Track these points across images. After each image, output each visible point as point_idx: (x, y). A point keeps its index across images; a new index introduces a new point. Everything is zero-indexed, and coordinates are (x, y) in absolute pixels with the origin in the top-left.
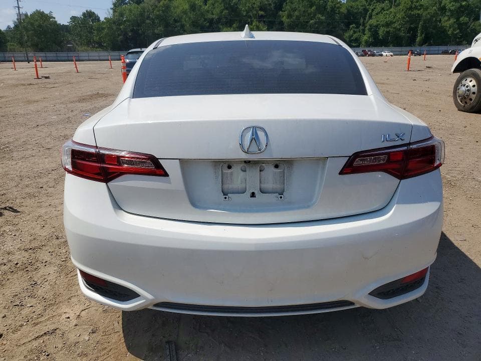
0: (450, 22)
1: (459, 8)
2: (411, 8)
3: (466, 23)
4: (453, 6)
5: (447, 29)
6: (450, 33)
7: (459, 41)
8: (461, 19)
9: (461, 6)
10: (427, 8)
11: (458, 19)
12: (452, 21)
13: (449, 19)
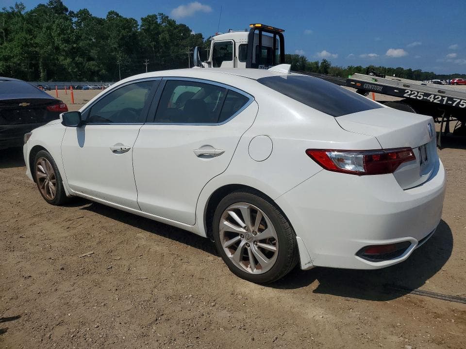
0: (68, 61)
1: (72, 49)
2: (26, 45)
3: (81, 63)
4: (66, 47)
5: (67, 67)
6: (70, 70)
7: (80, 78)
8: (77, 59)
9: (74, 48)
10: (42, 47)
11: (74, 59)
12: (69, 60)
13: (65, 59)
